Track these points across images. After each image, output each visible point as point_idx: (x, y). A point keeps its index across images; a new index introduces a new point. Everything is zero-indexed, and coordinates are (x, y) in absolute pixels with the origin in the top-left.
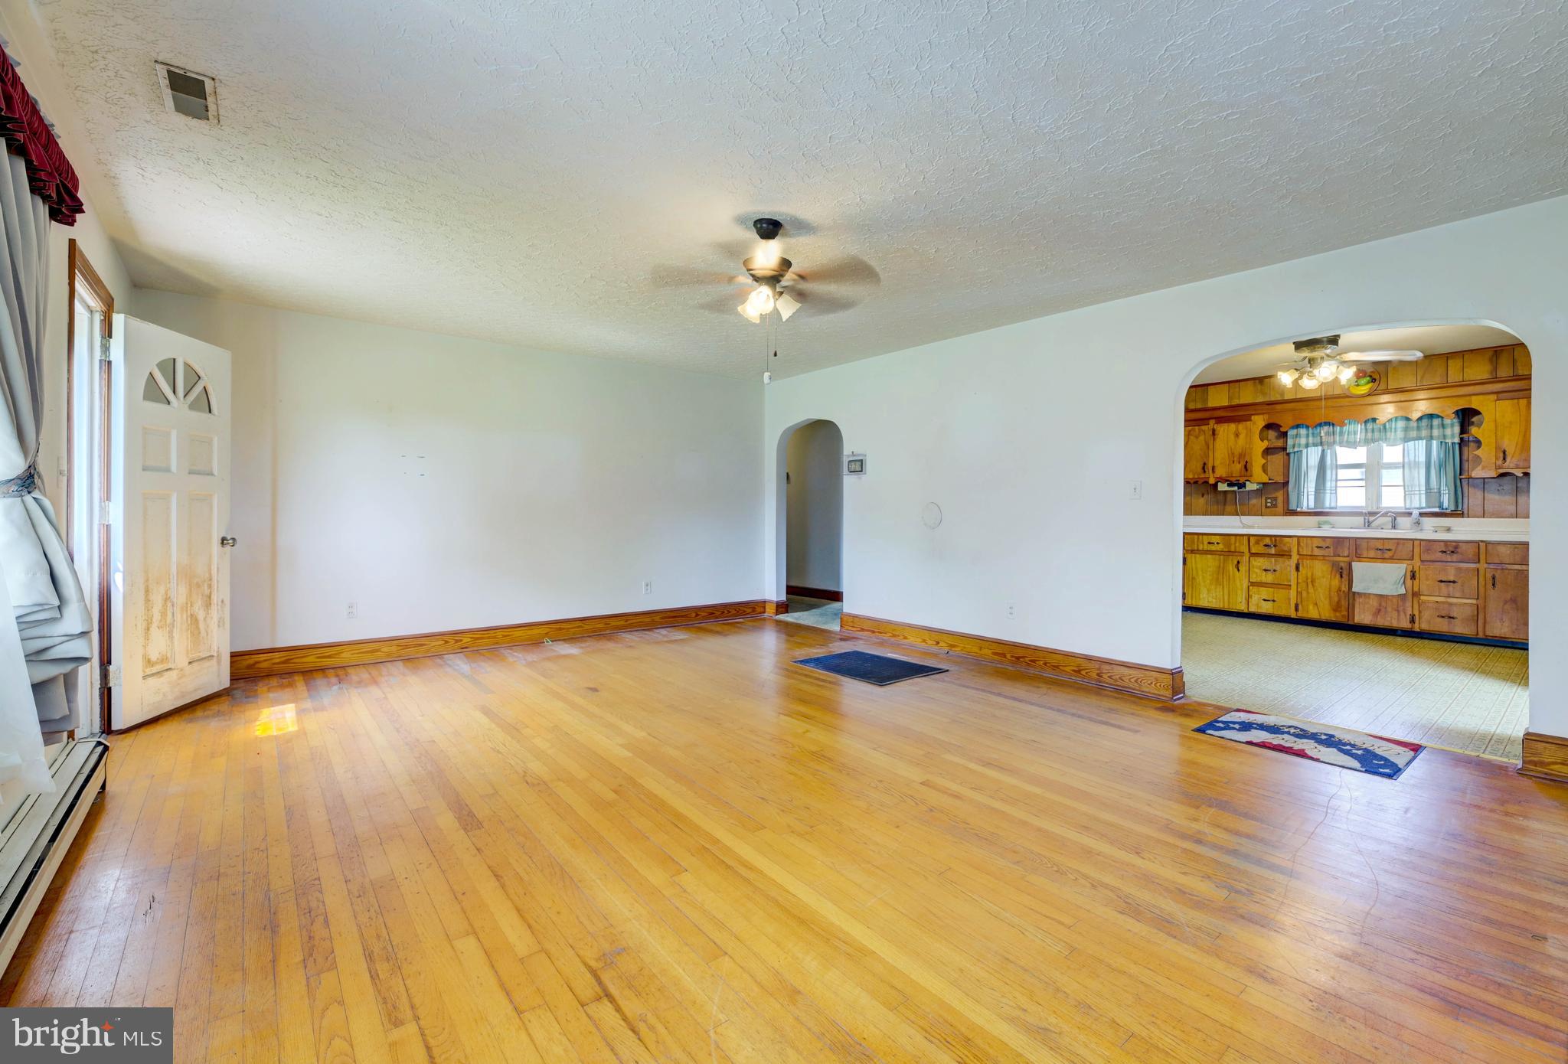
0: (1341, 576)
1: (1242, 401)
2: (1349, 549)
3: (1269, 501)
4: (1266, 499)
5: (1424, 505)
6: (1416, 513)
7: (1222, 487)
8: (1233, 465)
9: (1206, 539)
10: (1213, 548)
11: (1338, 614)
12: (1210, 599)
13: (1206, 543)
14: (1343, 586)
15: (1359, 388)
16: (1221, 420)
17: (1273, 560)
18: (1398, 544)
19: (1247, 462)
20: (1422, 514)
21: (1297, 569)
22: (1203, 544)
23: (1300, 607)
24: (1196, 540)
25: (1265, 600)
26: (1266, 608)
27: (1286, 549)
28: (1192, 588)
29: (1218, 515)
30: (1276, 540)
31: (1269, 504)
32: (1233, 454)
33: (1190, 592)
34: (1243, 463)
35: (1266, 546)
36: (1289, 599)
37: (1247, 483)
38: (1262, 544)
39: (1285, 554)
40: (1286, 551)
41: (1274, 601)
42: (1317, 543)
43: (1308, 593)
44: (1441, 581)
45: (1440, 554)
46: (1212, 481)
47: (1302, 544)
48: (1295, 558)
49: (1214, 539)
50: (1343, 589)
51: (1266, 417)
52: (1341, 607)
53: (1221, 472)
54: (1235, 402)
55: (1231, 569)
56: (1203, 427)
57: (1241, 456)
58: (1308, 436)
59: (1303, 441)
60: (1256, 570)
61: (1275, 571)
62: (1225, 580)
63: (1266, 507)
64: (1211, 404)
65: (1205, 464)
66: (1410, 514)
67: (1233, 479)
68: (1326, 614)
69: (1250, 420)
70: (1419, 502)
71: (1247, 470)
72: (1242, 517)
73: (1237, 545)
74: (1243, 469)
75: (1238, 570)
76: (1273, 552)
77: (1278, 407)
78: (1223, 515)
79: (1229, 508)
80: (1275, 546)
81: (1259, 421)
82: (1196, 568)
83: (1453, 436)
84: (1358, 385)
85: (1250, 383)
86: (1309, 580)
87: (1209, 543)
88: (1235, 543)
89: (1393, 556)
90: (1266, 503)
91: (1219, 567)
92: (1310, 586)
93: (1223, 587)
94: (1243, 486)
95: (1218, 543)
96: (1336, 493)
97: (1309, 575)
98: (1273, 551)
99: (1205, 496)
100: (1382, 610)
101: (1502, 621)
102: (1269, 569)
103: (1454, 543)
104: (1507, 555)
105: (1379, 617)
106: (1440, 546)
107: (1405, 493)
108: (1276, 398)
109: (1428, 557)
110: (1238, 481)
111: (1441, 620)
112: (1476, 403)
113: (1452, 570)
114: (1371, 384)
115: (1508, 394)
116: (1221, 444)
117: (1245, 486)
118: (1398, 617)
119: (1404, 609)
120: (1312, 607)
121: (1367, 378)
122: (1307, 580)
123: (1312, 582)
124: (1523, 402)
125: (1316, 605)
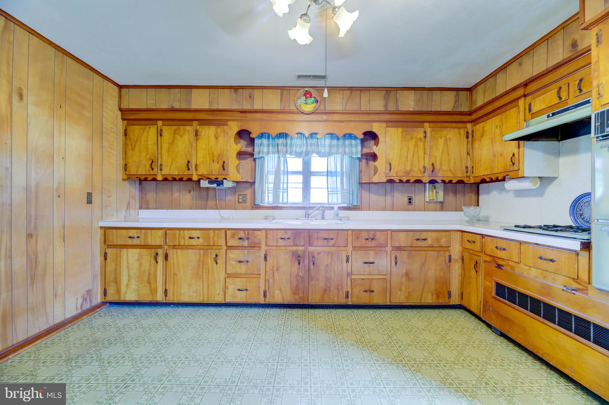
0: (299, 263)
1: (221, 107)
2: (304, 239)
3: (241, 197)
4: (239, 195)
5: (340, 202)
6: (336, 207)
7: (204, 184)
8: (213, 164)
9: (187, 234)
10: (193, 242)
11: (297, 297)
12: (191, 294)
13: (187, 238)
14: (300, 272)
15: (307, 106)
16: (203, 122)
17: (246, 251)
19: (224, 162)
20: (340, 208)
21: (265, 258)
22: (184, 239)
23: (268, 294)
24: (177, 236)
25: (239, 290)
26: (241, 297)
27: (257, 241)
28: (174, 284)
29: (202, 209)
30: (248, 233)
31: (240, 200)
32: (213, 154)
33: (172, 289)
34: (221, 163)
35: (241, 239)
36: (259, 287)
37: (225, 181)
38: (237, 237)
39: (254, 246)
40: (256, 243)
41: (246, 290)
42: (280, 234)
43: (274, 280)
44: (366, 263)
45: (365, 241)
46: (195, 178)
47: (269, 236)
48: (264, 248)
49: (195, 234)
50: (301, 274)
51: (239, 123)
52: (299, 290)
53: (202, 171)
54: (215, 107)
55: (210, 262)
56: (188, 128)
57: (220, 156)
58: (269, 145)
59: (265, 149)
60: (233, 262)
61: (247, 262)
62: (204, 273)
63: (239, 203)
64: (194, 106)
65: (189, 162)
66: (332, 208)
67: (213, 178)
68: (289, 299)
69: (227, 125)
70: (337, 200)
71: (224, 169)
72: (221, 211)
73: (216, 239)
74: (221, 169)
75: (217, 263)
76: (246, 245)
77: (249, 115)
78: (206, 209)
79: (210, 203)
80: (248, 239)
81: (234, 128)
82: (178, 263)
83: (357, 153)
84: (306, 104)
85: (227, 91)
86: (275, 269)
87: (190, 238)
88: (214, 237)
89: (335, 244)
90: (239, 199)
91: (200, 261)
92: (276, 273)
93: (203, 281)
94: (220, 183)
95: (198, 238)
96: (287, 192)
97: (275, 264)
98: (246, 243)
99: (192, 193)
100: (328, 289)
101: (400, 290)
102: (242, 260)
103: (373, 232)
104: (403, 240)
105: (325, 296)
106: (365, 235)
107: (328, 193)
108: (247, 107)
109: (357, 244)
110: (217, 178)
111: (365, 293)
112: (376, 128)
113: (372, 253)
114: (315, 104)
115: (391, 123)
116: (202, 144)
117: (223, 184)
118: (338, 293)
119: (342, 288)
120: (277, 292)
121: (313, 99)
122: (273, 268)
123: (277, 270)
124: (400, 130)
125: (280, 290)
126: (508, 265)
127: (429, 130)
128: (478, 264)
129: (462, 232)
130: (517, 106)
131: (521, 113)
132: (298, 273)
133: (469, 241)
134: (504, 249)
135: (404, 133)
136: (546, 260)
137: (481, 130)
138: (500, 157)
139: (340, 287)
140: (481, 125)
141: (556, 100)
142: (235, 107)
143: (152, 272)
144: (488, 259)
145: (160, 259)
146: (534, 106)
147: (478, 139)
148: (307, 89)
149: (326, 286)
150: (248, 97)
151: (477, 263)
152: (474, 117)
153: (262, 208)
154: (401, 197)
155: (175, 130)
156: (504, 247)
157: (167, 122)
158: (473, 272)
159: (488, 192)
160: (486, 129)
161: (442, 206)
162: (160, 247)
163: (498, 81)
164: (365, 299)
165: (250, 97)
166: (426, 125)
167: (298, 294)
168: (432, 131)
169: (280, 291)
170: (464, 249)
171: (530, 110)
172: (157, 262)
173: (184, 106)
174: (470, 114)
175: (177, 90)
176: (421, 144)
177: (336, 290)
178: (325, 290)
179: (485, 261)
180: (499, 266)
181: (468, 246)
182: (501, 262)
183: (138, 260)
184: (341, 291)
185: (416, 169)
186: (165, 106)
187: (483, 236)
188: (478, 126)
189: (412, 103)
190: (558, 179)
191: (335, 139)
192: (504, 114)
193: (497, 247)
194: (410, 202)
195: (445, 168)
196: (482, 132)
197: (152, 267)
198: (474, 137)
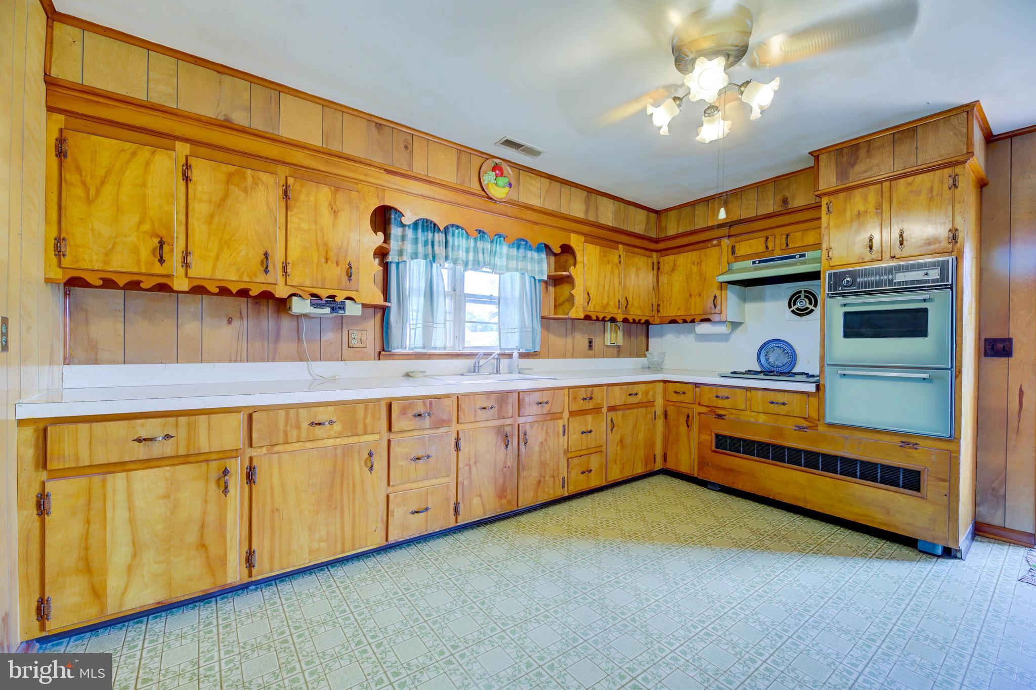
0: (506, 447)
1: (347, 150)
2: (512, 407)
3: (355, 335)
4: (352, 332)
5: (519, 344)
6: (515, 353)
7: (299, 306)
8: (327, 267)
9: (306, 416)
10: (320, 432)
11: (504, 501)
12: (315, 545)
13: (305, 425)
14: (508, 460)
15: (498, 189)
16: (304, 173)
17: (425, 438)
19: (350, 265)
20: (521, 355)
21: (457, 446)
22: (298, 427)
23: (461, 508)
24: (281, 423)
25: (413, 512)
26: (415, 526)
27: (443, 416)
28: (273, 534)
29: (262, 360)
30: (431, 404)
31: (353, 342)
32: (326, 245)
33: (267, 545)
34: (345, 266)
35: (418, 415)
36: (447, 500)
37: (348, 302)
38: (410, 414)
40: (443, 420)
41: (425, 509)
42: (480, 402)
43: (471, 481)
44: (583, 433)
45: (585, 402)
46: (280, 292)
47: (463, 406)
48: (454, 427)
49: (323, 414)
50: (509, 464)
51: (380, 192)
52: (506, 490)
53: (298, 277)
54: (335, 147)
55: (357, 469)
56: (264, 176)
57: (343, 252)
60: (402, 463)
61: (428, 457)
62: (345, 495)
63: (350, 346)
64: (286, 132)
65: (266, 255)
67: (324, 294)
68: (492, 508)
69: (356, 190)
70: (515, 341)
71: (351, 279)
72: (311, 363)
73: (368, 420)
74: (345, 278)
75: (371, 469)
78: (273, 360)
79: (286, 346)
80: (430, 414)
81: (370, 198)
82: (283, 485)
83: (541, 272)
84: (496, 185)
86: (472, 462)
87: (312, 424)
88: (363, 418)
89: (550, 410)
90: (350, 339)
91: (335, 470)
92: (474, 468)
93: (342, 512)
94: (338, 307)
95: (331, 422)
97: (472, 453)
98: (426, 422)
99: (236, 323)
100: (542, 480)
101: (616, 463)
102: (420, 455)
103: (591, 389)
104: (618, 397)
105: (540, 491)
106: (582, 393)
109: (575, 408)
110: (333, 297)
111: (582, 476)
112: (575, 241)
113: (589, 418)
114: (507, 189)
115: (591, 238)
116: (299, 220)
117: (344, 309)
118: (554, 482)
119: (558, 474)
120: (476, 501)
121: (506, 180)
122: (469, 461)
123: (475, 462)
124: (598, 248)
125: (480, 496)
126: (732, 414)
127: (623, 254)
128: (690, 418)
129: (665, 382)
130: (719, 245)
131: (723, 254)
132: (505, 462)
133: (676, 392)
134: (727, 398)
135: (602, 254)
136: (777, 403)
137: (671, 263)
138: (698, 296)
139: (556, 474)
140: (672, 257)
141: (762, 248)
142: (378, 159)
143: (211, 518)
144: (704, 410)
145: (236, 481)
146: (739, 249)
147: (667, 273)
148: (497, 161)
149: (541, 475)
150: (403, 146)
151: (688, 416)
152: (661, 246)
153: (397, 357)
154: (581, 340)
155: (230, 175)
156: (726, 395)
157: (203, 150)
158: (683, 428)
159: (661, 335)
160: (678, 263)
161: (619, 352)
162: (232, 454)
163: (697, 213)
164: (582, 484)
165: (406, 147)
166: (621, 246)
167: (505, 497)
168: (626, 256)
169: (479, 498)
170: (667, 401)
171: (733, 252)
172: (226, 490)
173: (258, 125)
174: (656, 241)
175: (242, 84)
176: (616, 271)
177: (552, 479)
178: (539, 482)
179: (700, 414)
180: (720, 416)
181: (675, 398)
182: (721, 412)
183: (167, 496)
184: (557, 479)
185: (612, 303)
186: (208, 111)
187: (697, 385)
188: (667, 258)
189: (611, 216)
190: (743, 325)
191: (513, 247)
192: (703, 251)
193: (717, 397)
194: (590, 347)
195: (636, 304)
196: (672, 265)
197: (212, 507)
198: (660, 270)
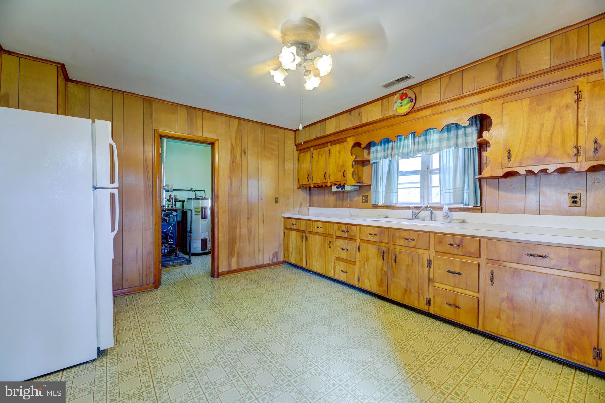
0: (383, 259)
1: (341, 128)
2: (388, 237)
3: (364, 198)
4: (363, 196)
5: (452, 202)
6: (446, 208)
7: (334, 189)
8: (338, 174)
9: (316, 224)
10: (319, 230)
11: (381, 289)
14: (384, 267)
15: (403, 108)
16: (334, 143)
17: (346, 241)
18: (419, 235)
19: (344, 171)
20: (450, 209)
21: (359, 249)
22: (315, 228)
23: (360, 279)
24: (312, 225)
25: (342, 271)
26: (342, 277)
27: (353, 234)
28: (310, 257)
30: (348, 227)
31: (364, 201)
32: (338, 165)
33: (309, 260)
34: (342, 172)
35: (343, 231)
36: (354, 272)
37: (345, 185)
38: (341, 229)
39: (352, 239)
40: (352, 236)
41: (347, 272)
42: (370, 230)
43: (364, 269)
44: (449, 272)
45: (449, 246)
46: (329, 185)
47: (362, 231)
48: (358, 241)
49: (320, 225)
50: (385, 269)
51: (354, 138)
52: (383, 283)
53: (332, 179)
54: (338, 129)
55: (327, 245)
56: (325, 149)
57: (342, 166)
58: (381, 151)
59: (379, 155)
60: (339, 249)
61: (347, 250)
62: (324, 254)
63: (363, 203)
64: (328, 132)
65: (325, 173)
66: (441, 208)
67: (338, 183)
68: (375, 289)
69: (346, 141)
70: (448, 200)
71: (344, 177)
72: (350, 209)
73: (330, 229)
75: (330, 248)
76: (346, 236)
77: (360, 130)
80: (347, 232)
81: (351, 142)
82: (312, 244)
83: (472, 142)
84: (401, 106)
85: (345, 115)
86: (365, 260)
87: (317, 227)
88: (329, 228)
89: (416, 245)
90: (363, 199)
91: (322, 244)
92: (366, 263)
93: (323, 259)
94: (343, 187)
95: (321, 228)
96: (397, 192)
97: (365, 255)
98: (346, 235)
99: (334, 195)
100: (409, 290)
101: (499, 317)
102: (344, 248)
104: (503, 253)
105: (406, 296)
106: (450, 240)
107: (441, 192)
108: (358, 123)
109: (440, 249)
110: (340, 184)
111: (449, 307)
112: (488, 108)
113: (458, 262)
114: (410, 104)
115: (509, 97)
116: (332, 160)
117: (344, 188)
118: (419, 297)
119: (422, 293)
120: (366, 280)
121: (408, 99)
122: (364, 259)
123: (367, 261)
124: (526, 102)
125: (369, 279)
127: (586, 88)
132: (382, 268)
139: (420, 292)
142: (350, 126)
143: (301, 247)
145: (304, 239)
148: (402, 92)
149: (407, 286)
150: (358, 115)
153: (378, 207)
154: (556, 194)
155: (319, 152)
157: (315, 148)
162: (304, 231)
164: (449, 313)
165: (359, 114)
166: (581, 81)
167: (383, 287)
172: (303, 241)
173: (322, 135)
175: (319, 124)
177: (417, 294)
178: (406, 290)
183: (295, 239)
184: (421, 296)
185: (558, 153)
186: (313, 137)
189: (547, 58)
197: (301, 244)
